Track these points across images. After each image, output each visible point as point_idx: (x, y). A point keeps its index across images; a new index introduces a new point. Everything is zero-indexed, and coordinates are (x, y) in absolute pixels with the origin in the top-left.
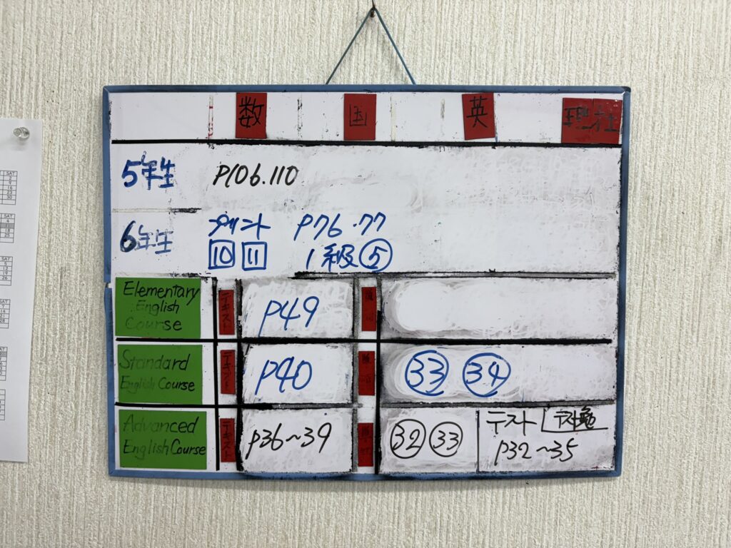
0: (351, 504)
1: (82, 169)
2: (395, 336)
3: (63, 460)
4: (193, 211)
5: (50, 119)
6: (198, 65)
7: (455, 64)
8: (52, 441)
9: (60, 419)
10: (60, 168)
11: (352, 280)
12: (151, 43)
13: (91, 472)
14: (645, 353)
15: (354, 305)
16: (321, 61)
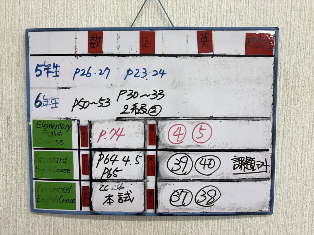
0: (145, 226)
1: (16, 69)
2: (164, 147)
3: (11, 206)
4: (68, 88)
6: (69, 20)
7: (192, 16)
8: (6, 197)
9: (9, 187)
10: (6, 70)
11: (144, 121)
12: (47, 10)
13: (24, 212)
14: (286, 154)
15: (145, 133)
16: (128, 16)
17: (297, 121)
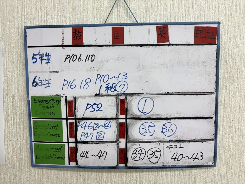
0: (119, 176)
1: (17, 59)
2: (132, 117)
3: (17, 164)
4: (58, 72)
5: (5, 42)
6: (56, 19)
7: (152, 14)
8: (13, 157)
9: (15, 149)
10: (9, 60)
11: (116, 96)
12: (39, 12)
13: (27, 167)
14: (226, 119)
15: (117, 106)
16: (101, 15)
17: (235, 93)
